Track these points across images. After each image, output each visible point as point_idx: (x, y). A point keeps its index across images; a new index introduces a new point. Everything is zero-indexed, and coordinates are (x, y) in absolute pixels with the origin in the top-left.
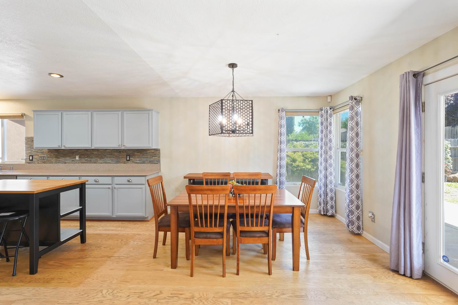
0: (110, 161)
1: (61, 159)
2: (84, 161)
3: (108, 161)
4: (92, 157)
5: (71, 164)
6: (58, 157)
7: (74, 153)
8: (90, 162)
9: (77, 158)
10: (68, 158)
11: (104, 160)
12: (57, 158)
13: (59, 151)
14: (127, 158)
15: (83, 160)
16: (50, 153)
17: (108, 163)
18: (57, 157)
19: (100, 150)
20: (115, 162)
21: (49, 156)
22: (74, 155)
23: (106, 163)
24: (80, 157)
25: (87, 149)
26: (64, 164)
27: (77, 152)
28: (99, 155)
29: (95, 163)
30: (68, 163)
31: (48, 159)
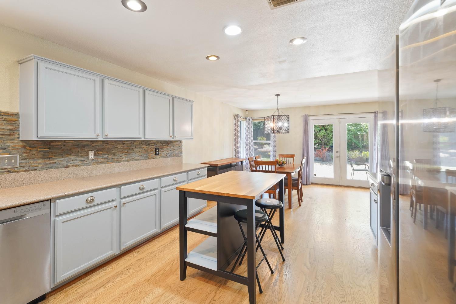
0: (139, 158)
1: (55, 161)
2: (103, 160)
3: (136, 158)
4: (114, 154)
5: (79, 168)
6: (50, 156)
7: (84, 147)
8: (112, 161)
9: (91, 155)
10: (72, 158)
11: (131, 157)
12: (48, 158)
13: (52, 144)
14: (156, 152)
15: (101, 158)
16: (28, 148)
17: (136, 160)
18: (46, 156)
19: (126, 142)
20: (143, 158)
21: (25, 155)
22: (86, 150)
23: (133, 160)
24: (95, 155)
25: (107, 141)
26: (64, 169)
27: (88, 145)
28: (125, 149)
29: (119, 161)
30: (72, 166)
31: (23, 161)
